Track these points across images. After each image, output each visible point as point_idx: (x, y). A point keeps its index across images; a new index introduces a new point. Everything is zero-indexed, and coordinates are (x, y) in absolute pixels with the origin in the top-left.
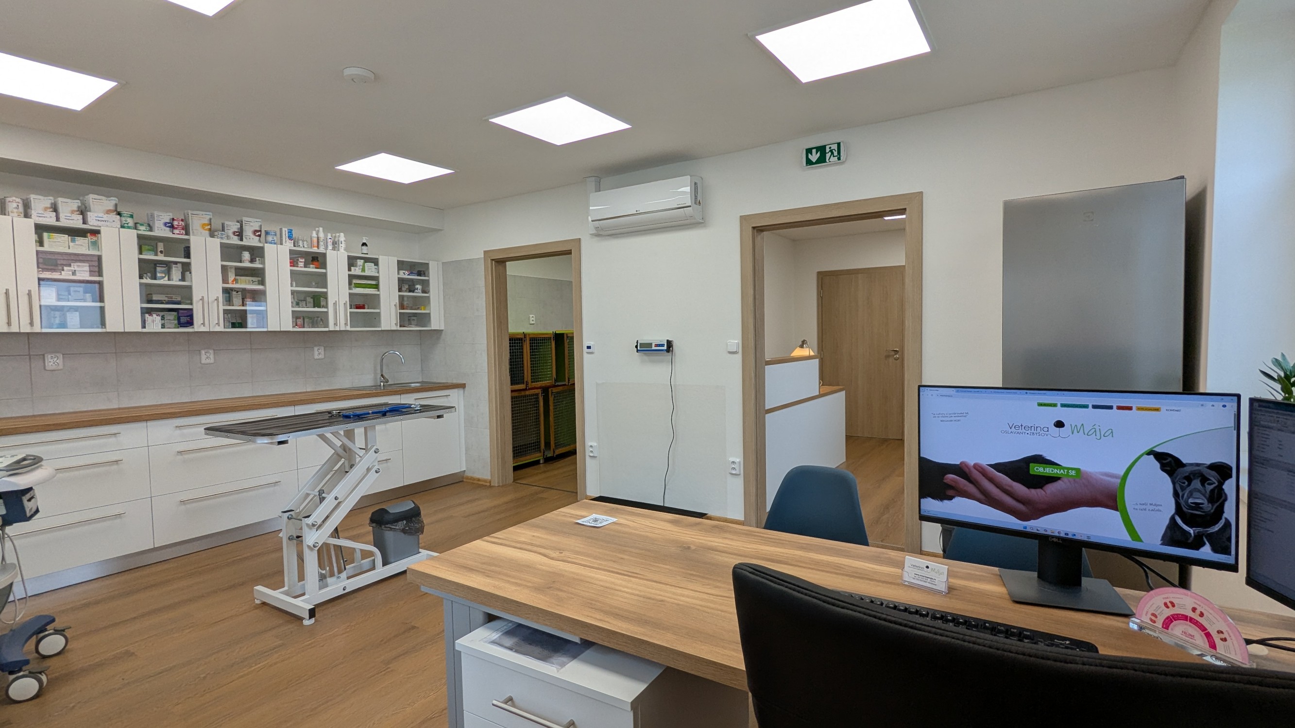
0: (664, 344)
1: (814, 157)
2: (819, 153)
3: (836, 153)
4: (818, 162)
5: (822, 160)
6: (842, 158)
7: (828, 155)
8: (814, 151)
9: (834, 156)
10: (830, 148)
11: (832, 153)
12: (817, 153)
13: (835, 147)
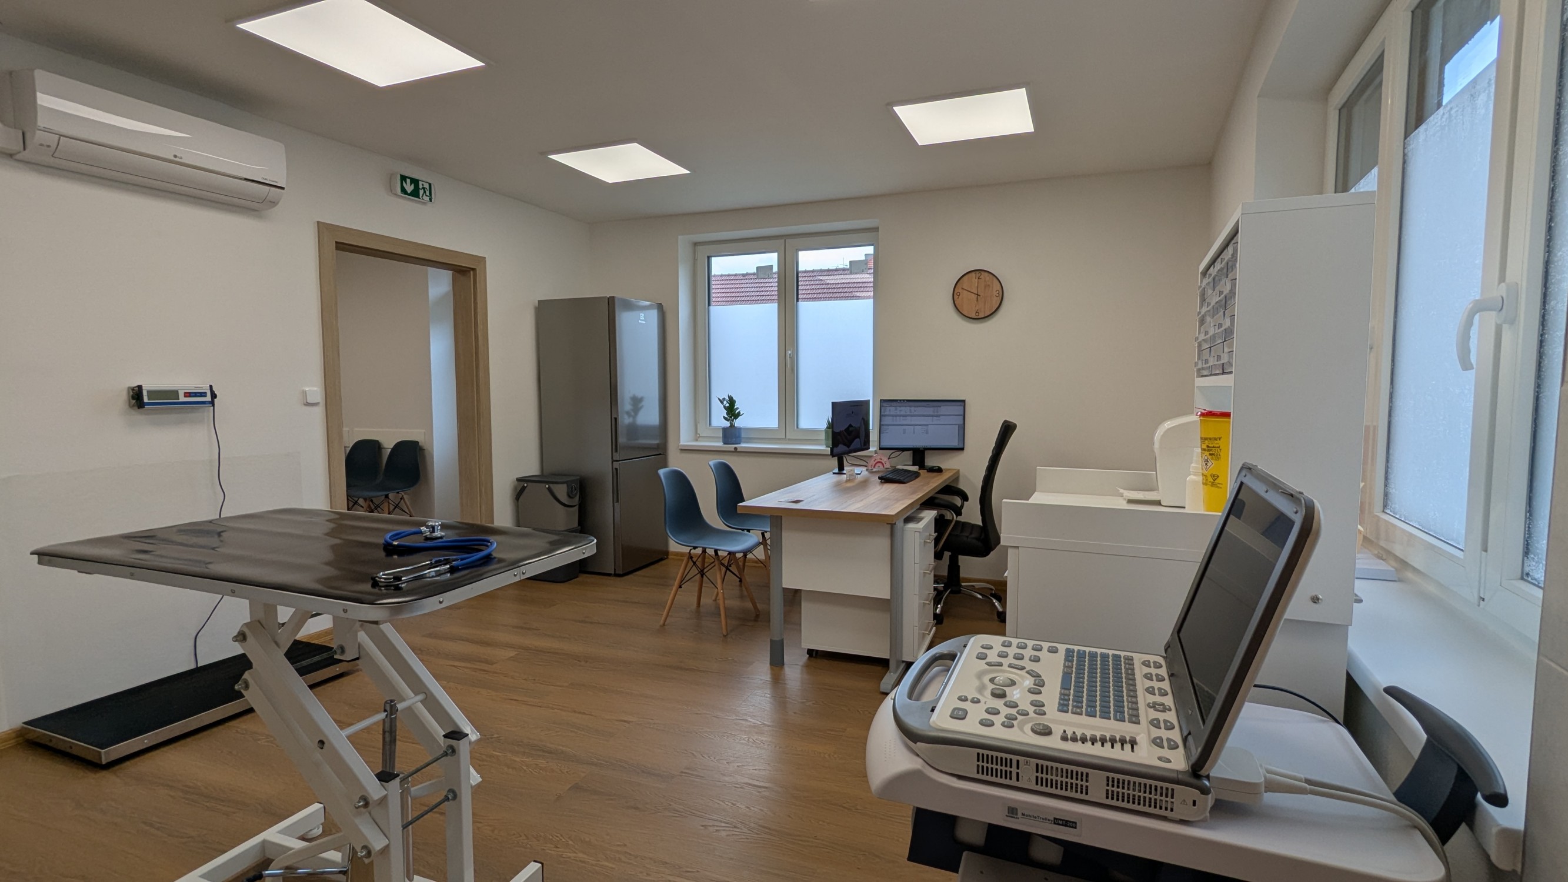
0: (206, 393)
1: (409, 188)
2: (413, 185)
3: (428, 193)
4: (411, 194)
5: (415, 194)
6: (433, 200)
7: (421, 192)
8: (408, 181)
9: (426, 196)
10: (423, 185)
11: (425, 192)
12: (411, 184)
13: (427, 186)
